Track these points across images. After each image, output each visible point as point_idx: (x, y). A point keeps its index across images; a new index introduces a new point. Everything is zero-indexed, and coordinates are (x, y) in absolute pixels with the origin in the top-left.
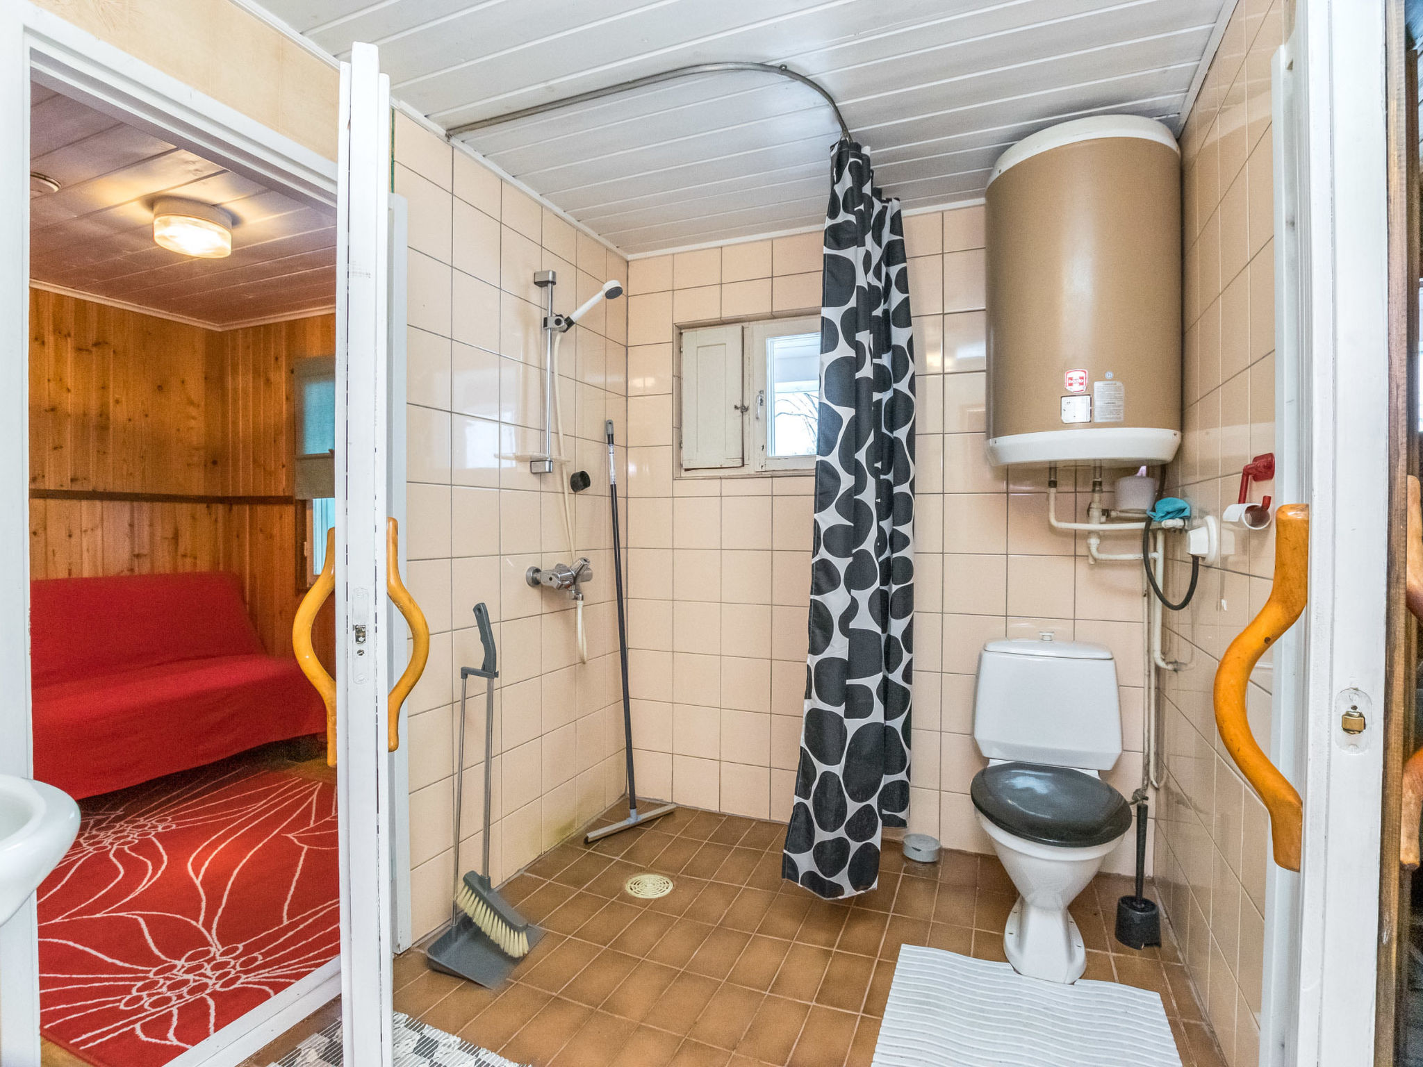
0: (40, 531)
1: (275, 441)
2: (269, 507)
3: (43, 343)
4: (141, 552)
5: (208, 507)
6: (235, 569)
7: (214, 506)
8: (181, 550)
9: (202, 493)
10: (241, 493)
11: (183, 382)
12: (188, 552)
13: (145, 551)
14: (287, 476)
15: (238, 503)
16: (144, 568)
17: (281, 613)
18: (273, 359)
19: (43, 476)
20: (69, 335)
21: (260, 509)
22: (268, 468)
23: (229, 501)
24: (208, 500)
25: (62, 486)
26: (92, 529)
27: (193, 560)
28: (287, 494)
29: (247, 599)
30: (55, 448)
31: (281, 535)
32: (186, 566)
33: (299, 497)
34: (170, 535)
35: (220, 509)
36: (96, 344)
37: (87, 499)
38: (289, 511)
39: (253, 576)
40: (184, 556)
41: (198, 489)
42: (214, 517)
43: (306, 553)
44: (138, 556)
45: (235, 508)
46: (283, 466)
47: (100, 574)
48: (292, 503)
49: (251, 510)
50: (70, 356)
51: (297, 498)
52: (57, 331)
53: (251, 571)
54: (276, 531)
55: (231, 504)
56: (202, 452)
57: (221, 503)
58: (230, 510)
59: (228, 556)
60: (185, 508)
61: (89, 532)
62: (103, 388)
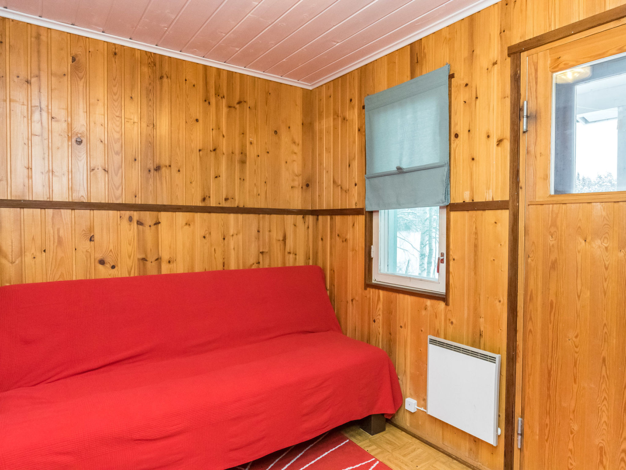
0: (207, 236)
1: (349, 166)
2: (346, 217)
3: (209, 103)
4: (264, 251)
5: (303, 218)
6: (320, 264)
7: (307, 217)
8: (288, 250)
9: (300, 207)
10: (325, 207)
11: (289, 128)
12: (292, 251)
13: (266, 250)
14: (359, 194)
15: (323, 215)
16: (265, 264)
17: (352, 300)
18: (348, 101)
19: (209, 197)
20: (224, 97)
21: (338, 218)
22: (344, 188)
23: (316, 213)
24: (303, 213)
25: (220, 204)
26: (237, 234)
27: (294, 256)
28: (358, 207)
29: (328, 288)
30: (216, 177)
31: (353, 239)
32: (290, 262)
33: (368, 209)
34: (281, 239)
35: (310, 219)
36: (239, 103)
37: (234, 213)
38: (361, 219)
39: (332, 270)
40: (289, 253)
41: (297, 205)
42: (307, 224)
43: (373, 255)
44: (262, 253)
45: (320, 217)
46: (356, 185)
47: (241, 268)
48: (363, 214)
49: (331, 219)
50: (224, 110)
51: (367, 210)
52: (217, 94)
53: (331, 265)
54: (349, 236)
55: (318, 216)
56: (300, 177)
57: (312, 215)
58: (317, 219)
59: (316, 254)
60: (289, 218)
61: (235, 236)
62: (243, 134)
